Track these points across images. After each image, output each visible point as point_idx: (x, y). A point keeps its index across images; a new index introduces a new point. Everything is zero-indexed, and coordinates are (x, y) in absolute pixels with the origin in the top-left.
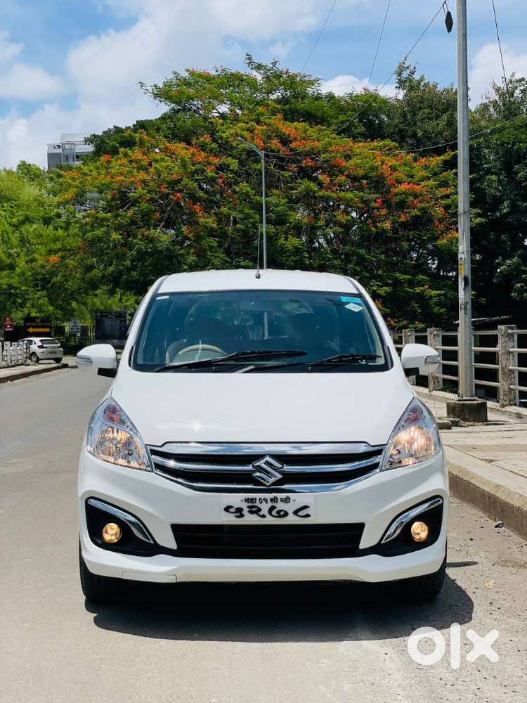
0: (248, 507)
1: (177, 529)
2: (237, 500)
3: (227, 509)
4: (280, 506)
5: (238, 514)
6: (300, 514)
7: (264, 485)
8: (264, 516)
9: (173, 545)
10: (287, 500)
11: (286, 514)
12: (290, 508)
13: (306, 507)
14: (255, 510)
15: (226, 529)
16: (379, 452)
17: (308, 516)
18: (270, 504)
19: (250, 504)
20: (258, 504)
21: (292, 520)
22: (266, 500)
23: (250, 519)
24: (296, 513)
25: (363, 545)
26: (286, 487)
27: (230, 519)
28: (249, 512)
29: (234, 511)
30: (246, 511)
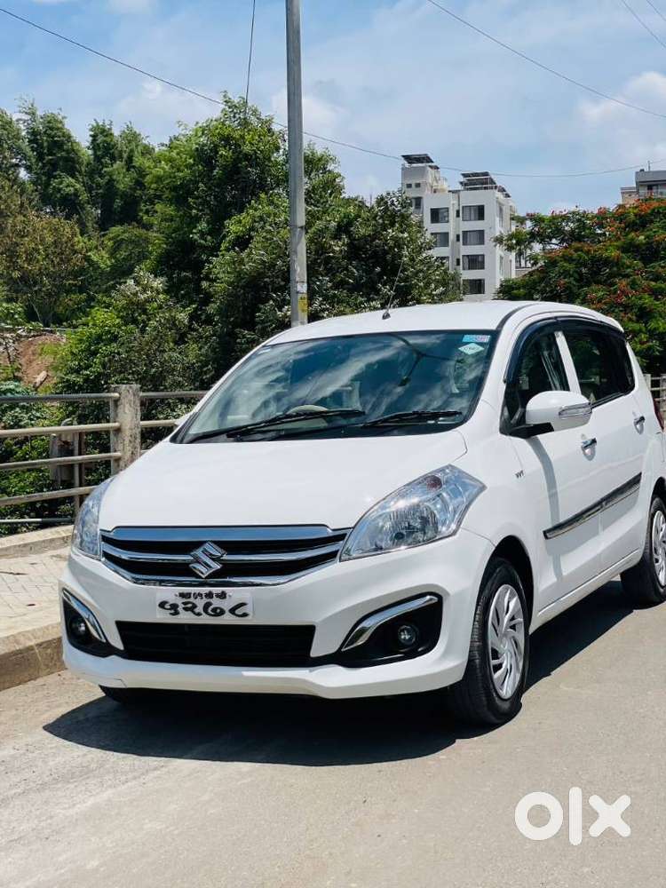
0: (183, 603)
1: (122, 626)
2: (170, 593)
3: (162, 605)
4: (216, 602)
5: (173, 611)
6: (237, 612)
7: (200, 577)
8: (199, 614)
9: (119, 645)
10: (223, 596)
11: (222, 612)
12: (226, 605)
13: (243, 604)
14: (192, 609)
16: (341, 537)
17: (245, 615)
18: (205, 600)
19: (185, 600)
20: (192, 600)
21: (228, 619)
22: (200, 595)
23: (185, 618)
24: (232, 611)
25: (315, 652)
26: (228, 579)
27: (163, 617)
28: (184, 608)
29: (169, 607)
30: (180, 609)
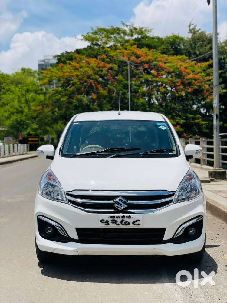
0: (111, 220)
1: (78, 230)
2: (106, 217)
3: (101, 221)
4: (126, 220)
5: (107, 224)
6: (135, 223)
7: (119, 210)
8: (118, 225)
9: (76, 238)
10: (129, 217)
11: (129, 224)
12: (131, 221)
13: (138, 220)
14: (115, 222)
15: (102, 230)
16: (173, 195)
17: (139, 224)
18: (121, 219)
19: (112, 219)
20: (116, 219)
21: (131, 226)
22: (119, 217)
23: (112, 226)
24: (133, 223)
25: (165, 238)
26: (129, 211)
27: (103, 226)
28: (112, 222)
29: (105, 222)
30: (110, 222)
